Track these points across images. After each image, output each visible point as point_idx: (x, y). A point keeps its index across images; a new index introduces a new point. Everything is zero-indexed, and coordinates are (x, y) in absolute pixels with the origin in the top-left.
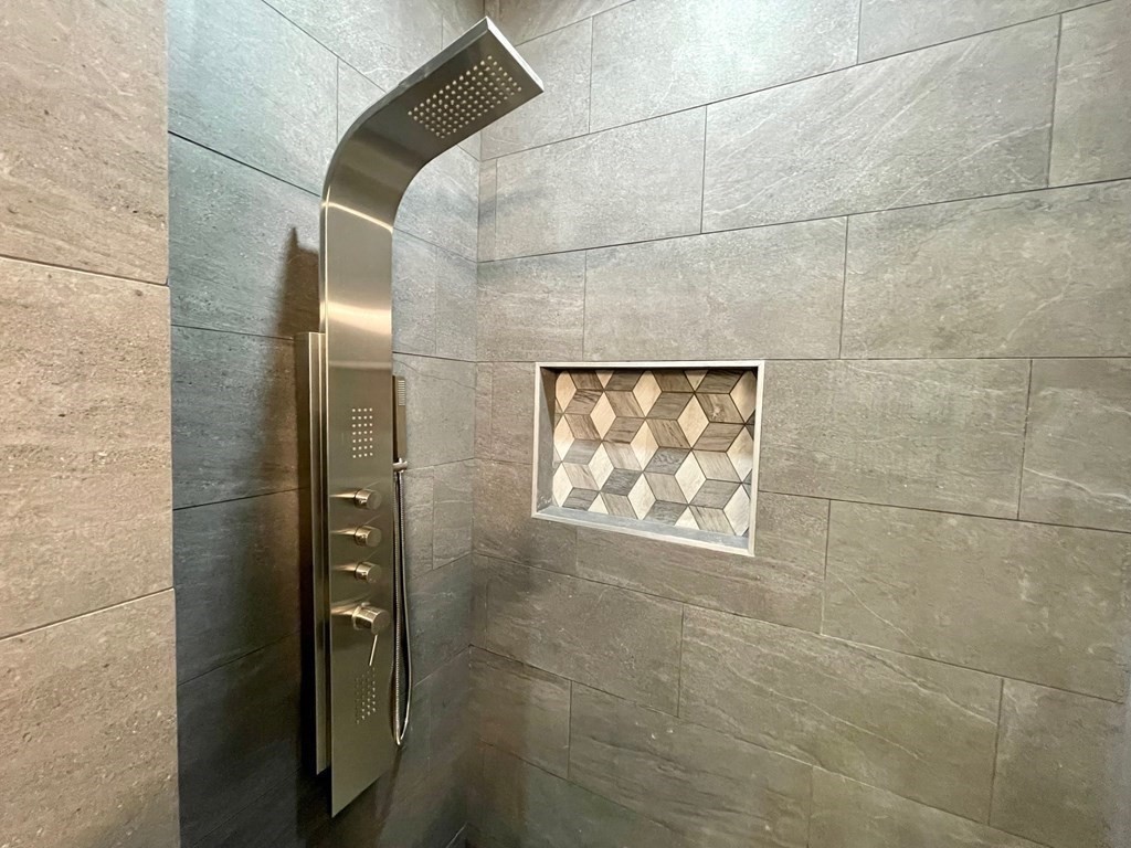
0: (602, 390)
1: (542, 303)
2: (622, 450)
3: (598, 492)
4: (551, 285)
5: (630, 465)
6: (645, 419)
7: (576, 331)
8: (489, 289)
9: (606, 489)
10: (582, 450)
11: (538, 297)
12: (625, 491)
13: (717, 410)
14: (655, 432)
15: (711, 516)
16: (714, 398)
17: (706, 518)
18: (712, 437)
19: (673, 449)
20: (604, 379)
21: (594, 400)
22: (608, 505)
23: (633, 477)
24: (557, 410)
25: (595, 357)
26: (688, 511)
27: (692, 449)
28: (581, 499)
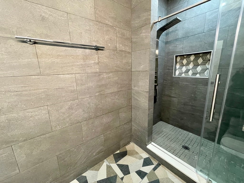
0: (185, 58)
1: (176, 46)
2: (188, 66)
3: (183, 73)
4: (177, 43)
5: (189, 68)
6: (192, 61)
7: (181, 50)
8: (167, 45)
9: (185, 72)
10: (181, 67)
11: (175, 45)
12: (188, 72)
13: (204, 59)
14: (193, 63)
15: (202, 74)
16: (204, 57)
17: (201, 75)
18: (203, 63)
19: (196, 65)
20: (185, 56)
21: (183, 60)
22: (185, 74)
23: (189, 70)
24: (177, 62)
25: (184, 53)
26: (198, 74)
27: (199, 65)
28: (180, 74)
